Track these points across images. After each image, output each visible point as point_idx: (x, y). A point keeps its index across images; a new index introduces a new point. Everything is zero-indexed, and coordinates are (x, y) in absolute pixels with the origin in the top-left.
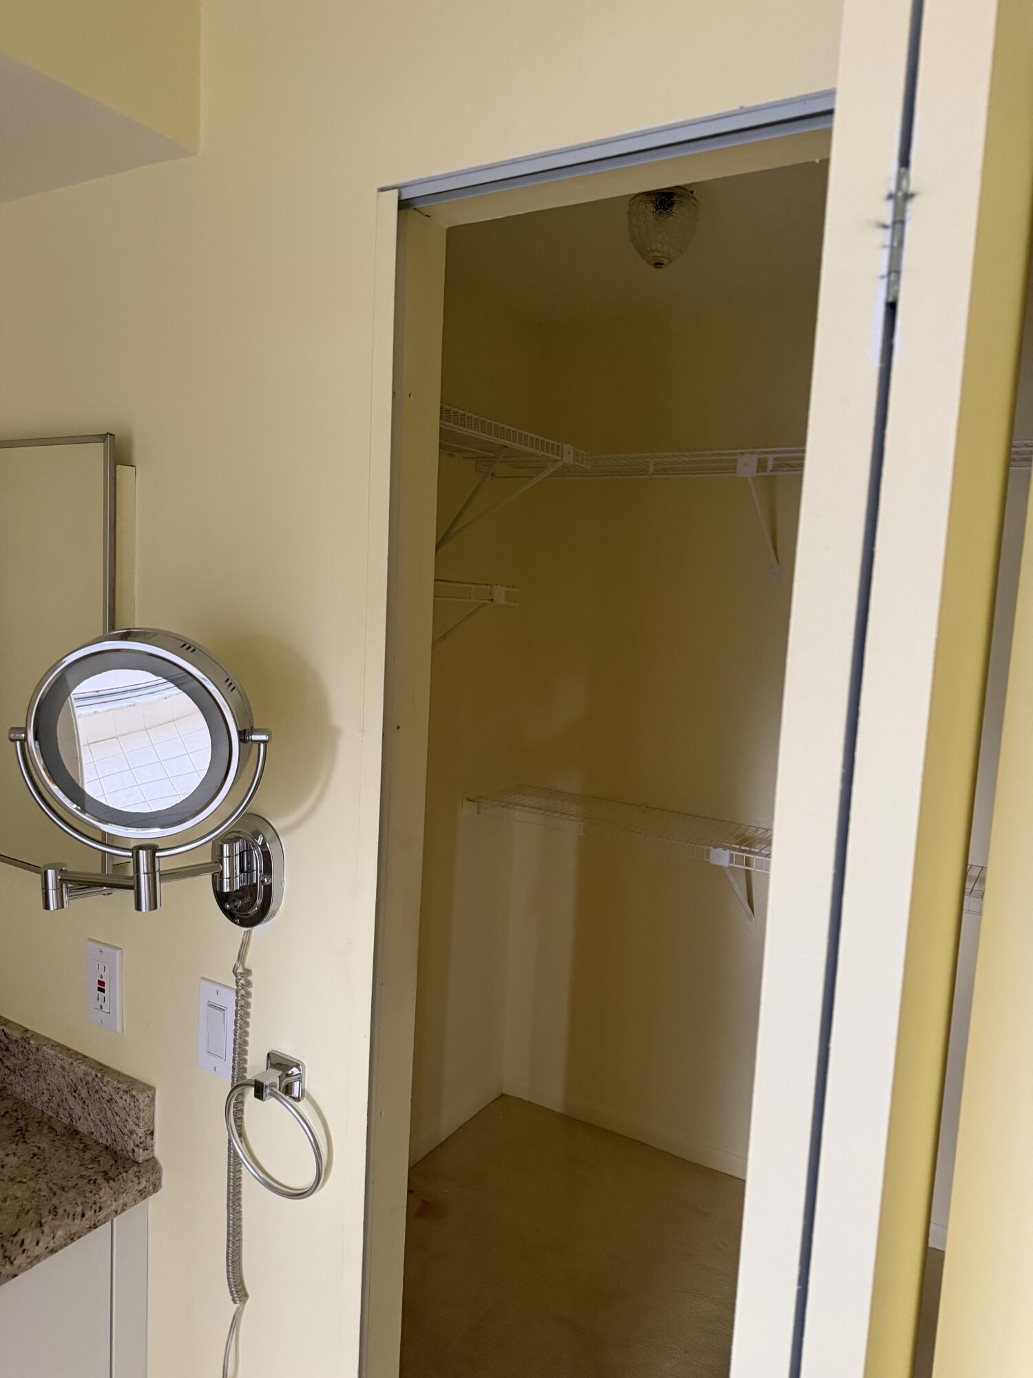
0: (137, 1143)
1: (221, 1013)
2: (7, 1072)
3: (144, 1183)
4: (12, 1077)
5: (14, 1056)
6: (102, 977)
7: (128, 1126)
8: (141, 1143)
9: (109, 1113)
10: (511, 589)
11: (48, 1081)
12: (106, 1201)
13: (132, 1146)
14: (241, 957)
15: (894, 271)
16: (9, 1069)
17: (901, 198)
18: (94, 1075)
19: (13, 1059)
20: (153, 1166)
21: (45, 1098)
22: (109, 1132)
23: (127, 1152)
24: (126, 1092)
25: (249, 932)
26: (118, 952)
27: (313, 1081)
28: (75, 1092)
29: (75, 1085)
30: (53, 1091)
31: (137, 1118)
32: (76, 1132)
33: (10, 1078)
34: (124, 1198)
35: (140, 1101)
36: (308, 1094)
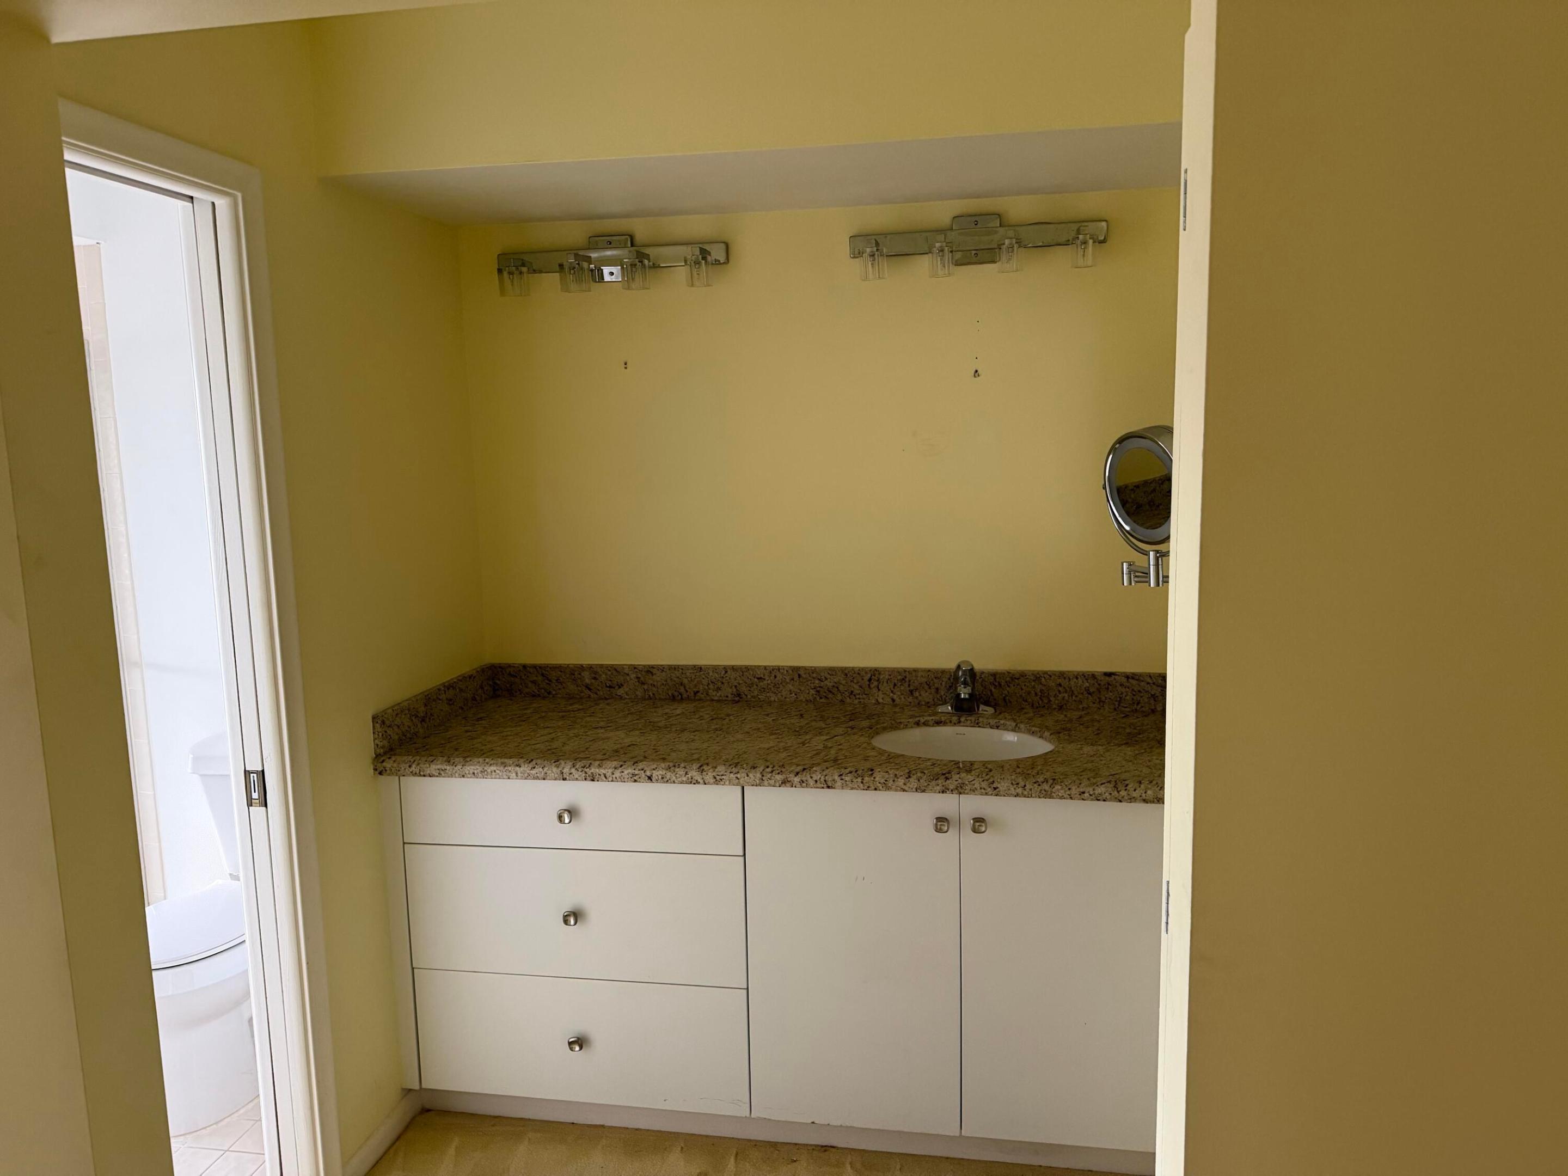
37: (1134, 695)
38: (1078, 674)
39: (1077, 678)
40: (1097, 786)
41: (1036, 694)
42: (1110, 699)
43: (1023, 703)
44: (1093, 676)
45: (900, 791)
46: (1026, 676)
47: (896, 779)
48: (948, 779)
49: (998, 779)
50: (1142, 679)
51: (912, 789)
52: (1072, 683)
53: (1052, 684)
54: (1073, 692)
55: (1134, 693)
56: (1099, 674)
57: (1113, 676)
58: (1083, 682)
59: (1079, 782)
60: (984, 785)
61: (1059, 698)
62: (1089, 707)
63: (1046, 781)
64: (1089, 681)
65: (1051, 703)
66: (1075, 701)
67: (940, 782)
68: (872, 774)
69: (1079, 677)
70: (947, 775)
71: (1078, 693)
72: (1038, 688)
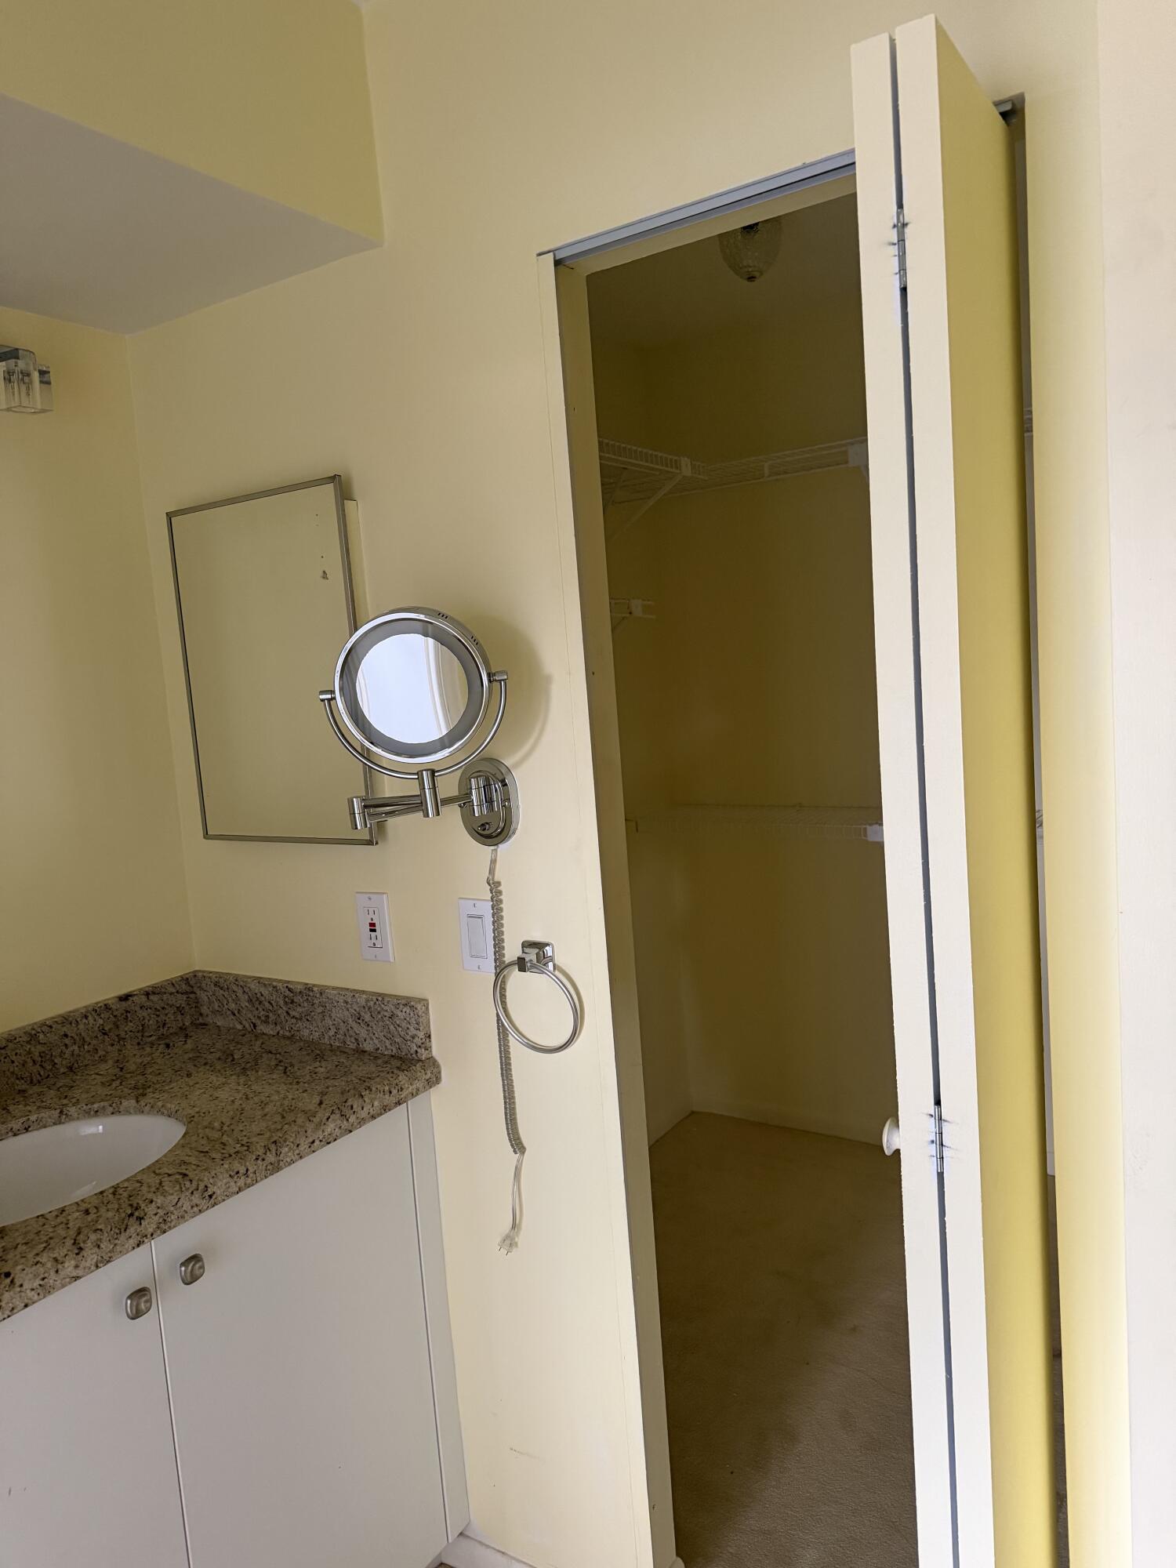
0: (419, 1044)
1: (480, 920)
2: (294, 1021)
3: (429, 1075)
4: (300, 1024)
5: (300, 1005)
6: (372, 919)
7: (410, 1033)
8: (422, 1044)
9: (392, 1027)
10: (645, 602)
11: (333, 1017)
12: (404, 1084)
13: (415, 1048)
14: (492, 871)
15: (903, 269)
16: (296, 1018)
17: (901, 226)
18: (375, 1000)
19: (299, 1009)
20: (434, 1064)
21: (331, 1033)
22: (394, 1043)
23: (411, 1055)
24: (405, 1005)
25: (496, 850)
26: (385, 896)
27: (561, 954)
28: (359, 1019)
29: (359, 1013)
30: (339, 1024)
31: (417, 1024)
32: (365, 1052)
33: (297, 1025)
34: (418, 1084)
35: (419, 1008)
36: (558, 966)
37: (158, 1016)
38: (87, 1012)
39: (86, 1017)
40: (325, 1124)
41: (34, 1062)
42: (131, 1031)
43: (17, 1082)
44: (107, 1007)
45: (70, 1283)
46: (15, 1039)
47: (60, 1266)
48: (143, 1218)
49: (209, 1180)
50: (163, 990)
51: (90, 1268)
52: (81, 1027)
53: (53, 1038)
54: (83, 1038)
55: (158, 1013)
56: (113, 1001)
57: (131, 998)
58: (95, 1020)
59: (304, 1130)
60: (196, 1199)
61: (66, 1056)
62: (108, 1053)
63: (267, 1149)
64: (102, 1016)
65: (57, 1066)
66: (89, 1051)
67: (131, 1230)
68: (12, 1282)
69: (88, 1014)
70: (137, 1214)
71: (91, 1038)
72: (36, 1050)
